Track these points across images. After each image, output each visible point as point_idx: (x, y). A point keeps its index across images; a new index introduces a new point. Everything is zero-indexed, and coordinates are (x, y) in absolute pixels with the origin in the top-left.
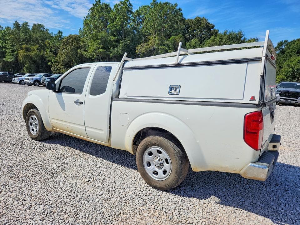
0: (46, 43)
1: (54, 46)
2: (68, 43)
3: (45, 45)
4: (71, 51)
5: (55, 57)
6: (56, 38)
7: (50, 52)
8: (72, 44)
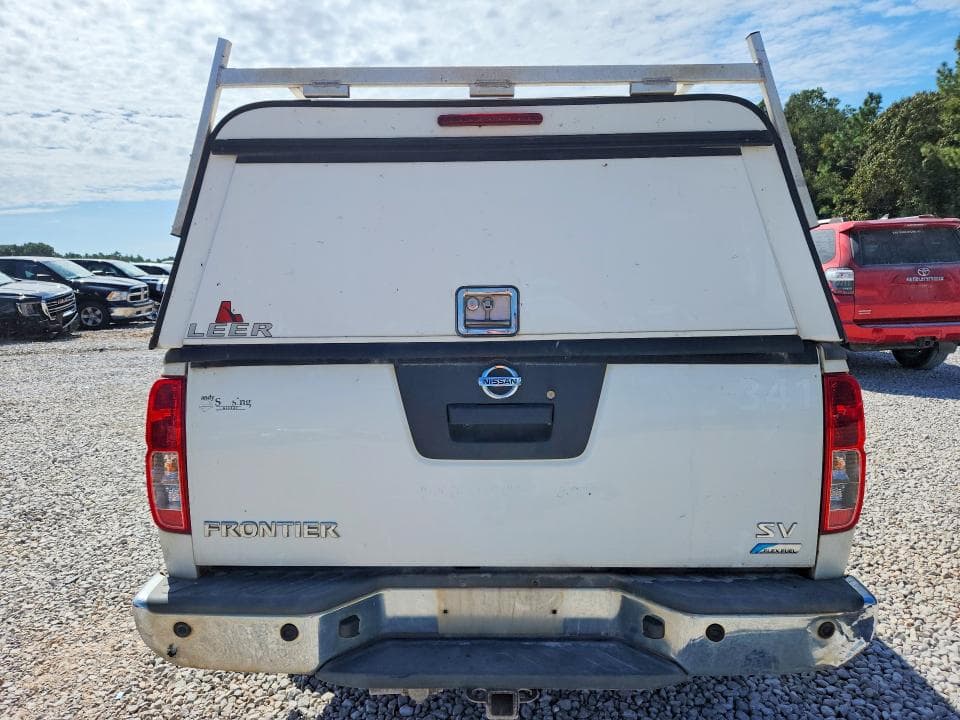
0: (822, 146)
1: (847, 150)
2: (887, 131)
3: (819, 152)
4: (893, 156)
5: (845, 186)
6: (856, 120)
7: (830, 171)
8: (903, 129)
